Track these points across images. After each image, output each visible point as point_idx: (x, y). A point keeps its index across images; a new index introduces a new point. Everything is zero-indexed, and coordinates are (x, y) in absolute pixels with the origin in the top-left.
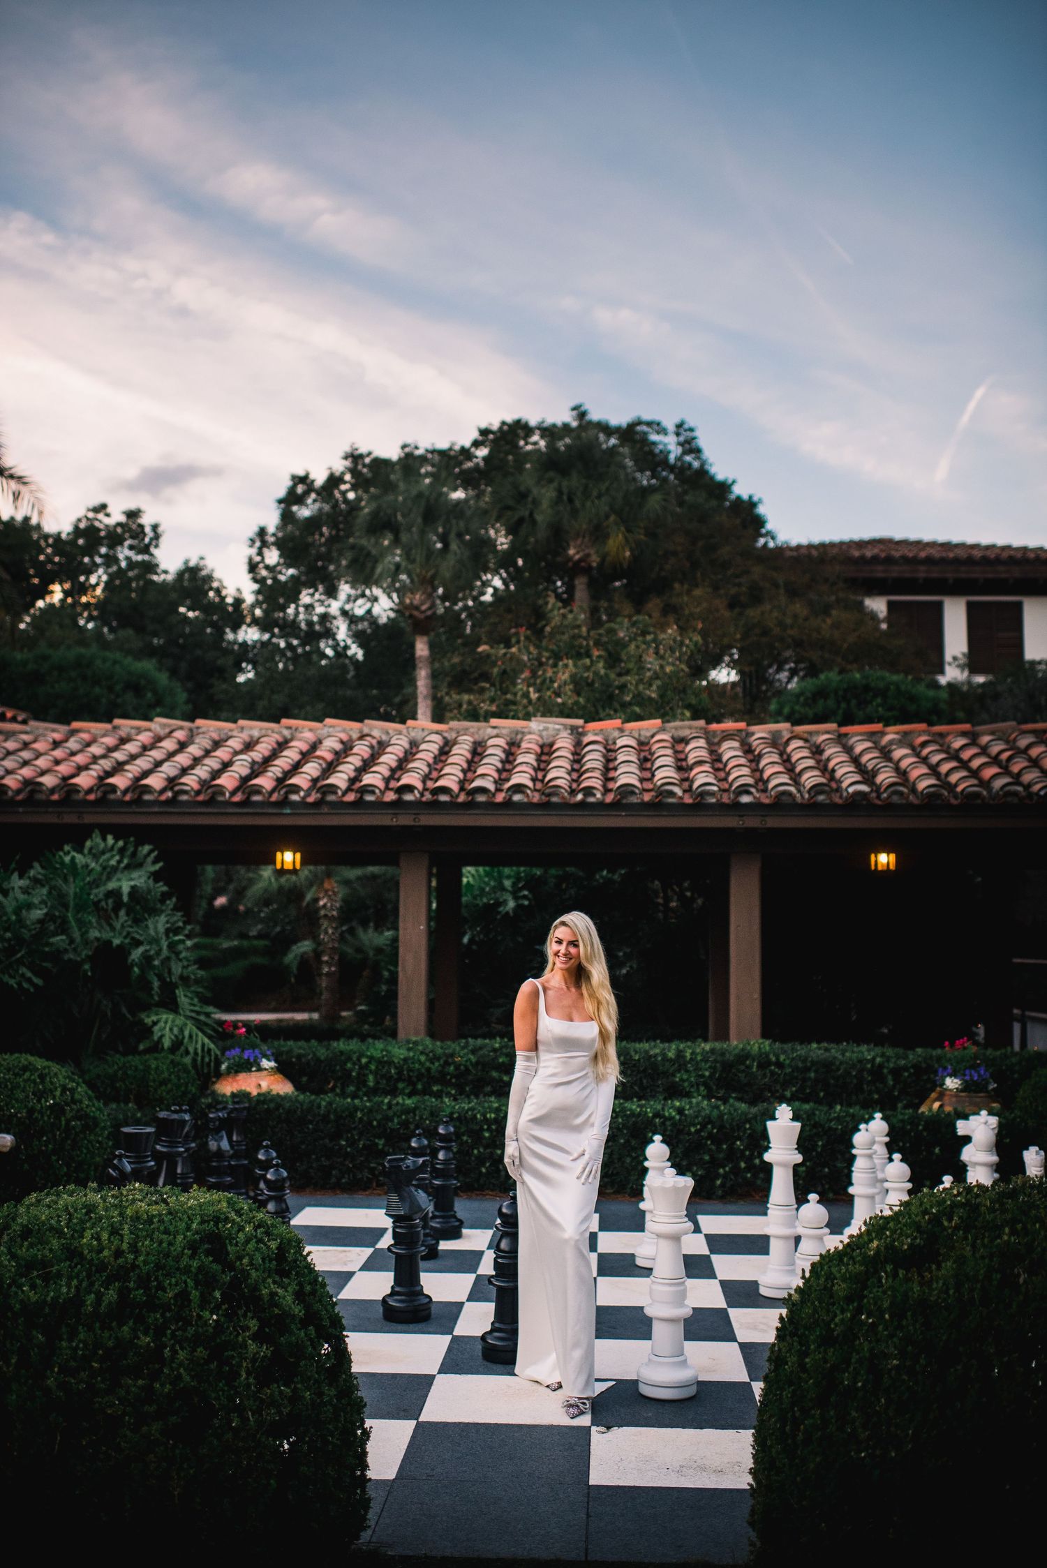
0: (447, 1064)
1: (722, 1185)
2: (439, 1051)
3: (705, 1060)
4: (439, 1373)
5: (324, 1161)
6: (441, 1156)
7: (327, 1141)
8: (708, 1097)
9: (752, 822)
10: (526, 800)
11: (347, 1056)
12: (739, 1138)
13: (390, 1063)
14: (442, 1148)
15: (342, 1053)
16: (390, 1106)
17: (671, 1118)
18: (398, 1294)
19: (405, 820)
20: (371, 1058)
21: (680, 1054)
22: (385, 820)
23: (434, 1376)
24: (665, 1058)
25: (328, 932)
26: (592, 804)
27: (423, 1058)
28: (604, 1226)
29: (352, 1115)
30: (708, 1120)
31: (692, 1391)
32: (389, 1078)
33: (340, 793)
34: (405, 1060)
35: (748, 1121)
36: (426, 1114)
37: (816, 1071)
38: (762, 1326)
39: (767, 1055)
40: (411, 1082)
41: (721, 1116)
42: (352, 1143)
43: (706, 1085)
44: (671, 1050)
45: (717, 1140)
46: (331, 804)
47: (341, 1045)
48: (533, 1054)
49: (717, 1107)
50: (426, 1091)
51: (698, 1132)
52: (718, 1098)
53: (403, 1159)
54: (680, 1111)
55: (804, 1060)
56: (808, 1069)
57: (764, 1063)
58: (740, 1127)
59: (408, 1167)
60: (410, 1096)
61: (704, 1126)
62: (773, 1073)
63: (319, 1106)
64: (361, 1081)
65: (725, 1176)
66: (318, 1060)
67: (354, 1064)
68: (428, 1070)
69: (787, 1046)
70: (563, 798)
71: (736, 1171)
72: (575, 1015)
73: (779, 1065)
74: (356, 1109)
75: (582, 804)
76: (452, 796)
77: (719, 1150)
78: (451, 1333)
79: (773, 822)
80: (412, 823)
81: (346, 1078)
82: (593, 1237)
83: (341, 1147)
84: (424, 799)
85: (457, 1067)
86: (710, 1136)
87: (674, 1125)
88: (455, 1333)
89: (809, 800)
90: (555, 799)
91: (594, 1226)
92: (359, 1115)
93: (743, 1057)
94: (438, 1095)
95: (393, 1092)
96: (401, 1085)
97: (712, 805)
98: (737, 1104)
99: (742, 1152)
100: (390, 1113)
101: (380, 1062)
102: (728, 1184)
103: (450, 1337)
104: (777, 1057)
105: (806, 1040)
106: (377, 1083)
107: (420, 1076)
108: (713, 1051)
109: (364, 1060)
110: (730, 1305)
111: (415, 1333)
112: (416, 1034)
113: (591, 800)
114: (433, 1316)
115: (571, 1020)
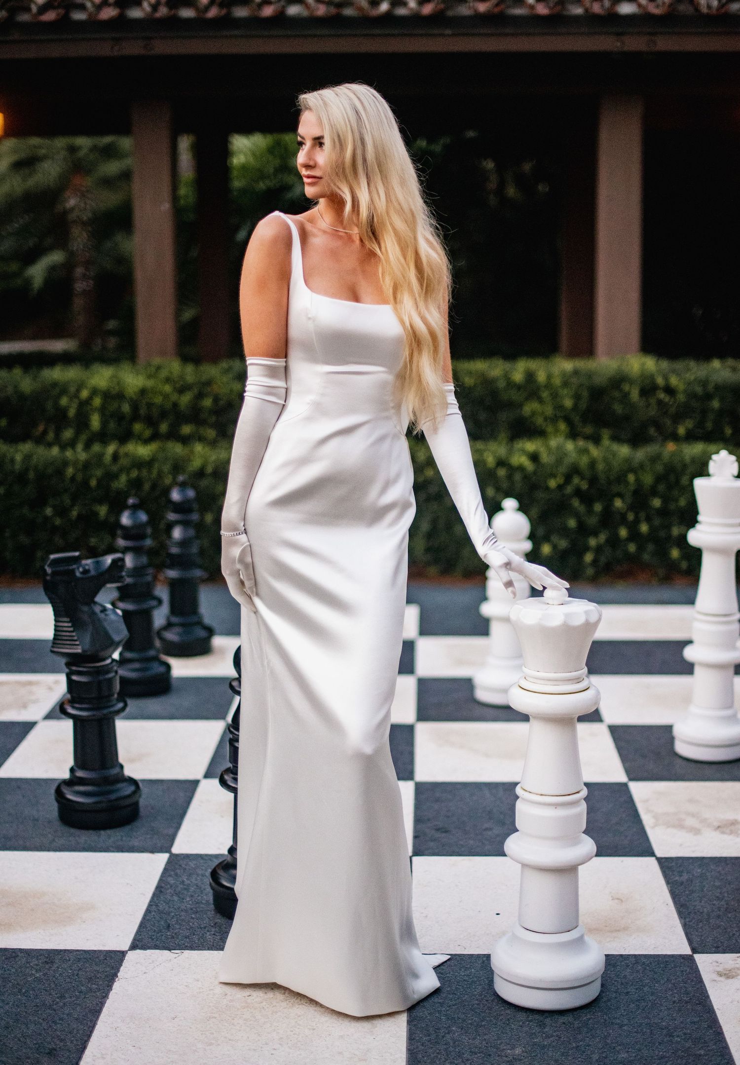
0: (200, 396)
1: (595, 562)
2: (190, 378)
3: (565, 384)
4: (133, 947)
5: (24, 539)
6: (177, 533)
7: (26, 511)
8: (573, 435)
9: (634, 43)
10: (305, 13)
11: (62, 389)
12: (620, 495)
13: (120, 396)
14: (177, 522)
15: (55, 384)
16: (115, 457)
17: (521, 468)
18: (81, 781)
19: (132, 48)
20: (95, 392)
21: (530, 376)
22: (104, 49)
23: (123, 954)
24: (510, 384)
25: (80, 239)
26: (403, 18)
27: (167, 388)
28: (425, 630)
29: (60, 472)
30: (574, 470)
31: (593, 991)
32: (120, 417)
33: (34, 9)
34: (143, 392)
35: (632, 470)
36: (166, 468)
37: (722, 400)
38: (690, 822)
39: (652, 377)
40: (151, 422)
41: (593, 464)
42: (62, 512)
43: (568, 420)
44: (519, 370)
45: (587, 499)
46: (24, 26)
47: (56, 374)
48: (281, 362)
49: (586, 451)
50: (174, 435)
51: (560, 487)
52: (587, 438)
53: (76, 560)
54: (534, 457)
55: (704, 383)
56: (708, 397)
57: (648, 389)
58: (621, 478)
59: (86, 572)
60: (146, 442)
61: (568, 478)
62: (660, 402)
63: (12, 461)
64: (82, 422)
65: (599, 550)
66: (22, 397)
67: (71, 399)
68: (175, 405)
69: (679, 365)
70: (360, 9)
71: (614, 542)
72: (364, 289)
73: (670, 390)
74: (65, 463)
75: (388, 17)
76: (197, 9)
77: (590, 511)
78: (167, 849)
79: (665, 44)
80: (143, 52)
81: (60, 419)
82: (409, 647)
83: (46, 518)
84: (158, 15)
85: (216, 399)
86: (578, 492)
87: (526, 477)
88: (176, 849)
89: (718, 9)
90: (348, 12)
91: (411, 628)
92: (70, 471)
93: (618, 381)
94: (185, 440)
95: (125, 437)
96: (137, 427)
97: (577, 18)
98: (615, 447)
99: (623, 516)
100: (115, 468)
101: (107, 396)
102: (603, 560)
103: (164, 857)
104: (666, 378)
105: (704, 355)
106: (104, 424)
107: (163, 414)
108: (576, 372)
109: (85, 394)
110: (634, 775)
111: (106, 850)
112: (163, 353)
113: (401, 11)
114: (143, 811)
115: (356, 298)
